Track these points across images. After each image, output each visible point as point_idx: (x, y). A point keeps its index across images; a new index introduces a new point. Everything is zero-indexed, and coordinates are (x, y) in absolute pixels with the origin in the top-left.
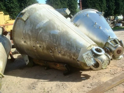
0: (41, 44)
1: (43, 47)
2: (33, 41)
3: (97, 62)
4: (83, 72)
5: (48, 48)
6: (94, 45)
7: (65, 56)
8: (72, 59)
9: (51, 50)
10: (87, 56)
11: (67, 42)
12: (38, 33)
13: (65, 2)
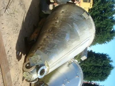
0: (59, 23)
1: (55, 25)
2: (63, 18)
3: (31, 67)
4: (24, 56)
5: (53, 29)
6: (48, 70)
7: (44, 41)
8: (39, 46)
9: (51, 31)
10: (39, 59)
11: (56, 45)
12: (69, 24)
13: (91, 69)
